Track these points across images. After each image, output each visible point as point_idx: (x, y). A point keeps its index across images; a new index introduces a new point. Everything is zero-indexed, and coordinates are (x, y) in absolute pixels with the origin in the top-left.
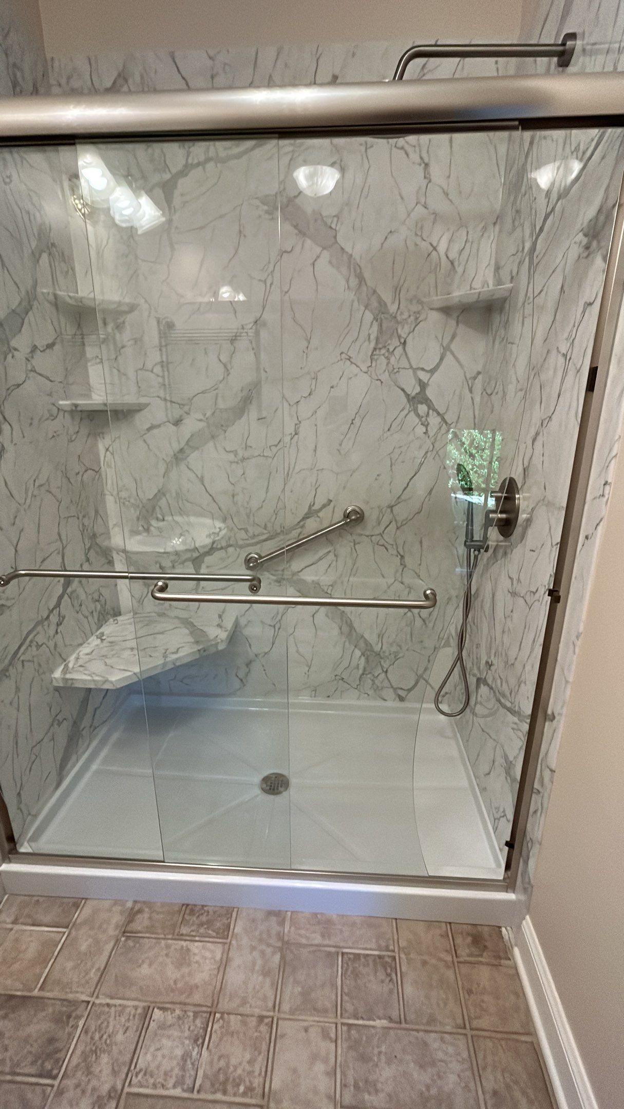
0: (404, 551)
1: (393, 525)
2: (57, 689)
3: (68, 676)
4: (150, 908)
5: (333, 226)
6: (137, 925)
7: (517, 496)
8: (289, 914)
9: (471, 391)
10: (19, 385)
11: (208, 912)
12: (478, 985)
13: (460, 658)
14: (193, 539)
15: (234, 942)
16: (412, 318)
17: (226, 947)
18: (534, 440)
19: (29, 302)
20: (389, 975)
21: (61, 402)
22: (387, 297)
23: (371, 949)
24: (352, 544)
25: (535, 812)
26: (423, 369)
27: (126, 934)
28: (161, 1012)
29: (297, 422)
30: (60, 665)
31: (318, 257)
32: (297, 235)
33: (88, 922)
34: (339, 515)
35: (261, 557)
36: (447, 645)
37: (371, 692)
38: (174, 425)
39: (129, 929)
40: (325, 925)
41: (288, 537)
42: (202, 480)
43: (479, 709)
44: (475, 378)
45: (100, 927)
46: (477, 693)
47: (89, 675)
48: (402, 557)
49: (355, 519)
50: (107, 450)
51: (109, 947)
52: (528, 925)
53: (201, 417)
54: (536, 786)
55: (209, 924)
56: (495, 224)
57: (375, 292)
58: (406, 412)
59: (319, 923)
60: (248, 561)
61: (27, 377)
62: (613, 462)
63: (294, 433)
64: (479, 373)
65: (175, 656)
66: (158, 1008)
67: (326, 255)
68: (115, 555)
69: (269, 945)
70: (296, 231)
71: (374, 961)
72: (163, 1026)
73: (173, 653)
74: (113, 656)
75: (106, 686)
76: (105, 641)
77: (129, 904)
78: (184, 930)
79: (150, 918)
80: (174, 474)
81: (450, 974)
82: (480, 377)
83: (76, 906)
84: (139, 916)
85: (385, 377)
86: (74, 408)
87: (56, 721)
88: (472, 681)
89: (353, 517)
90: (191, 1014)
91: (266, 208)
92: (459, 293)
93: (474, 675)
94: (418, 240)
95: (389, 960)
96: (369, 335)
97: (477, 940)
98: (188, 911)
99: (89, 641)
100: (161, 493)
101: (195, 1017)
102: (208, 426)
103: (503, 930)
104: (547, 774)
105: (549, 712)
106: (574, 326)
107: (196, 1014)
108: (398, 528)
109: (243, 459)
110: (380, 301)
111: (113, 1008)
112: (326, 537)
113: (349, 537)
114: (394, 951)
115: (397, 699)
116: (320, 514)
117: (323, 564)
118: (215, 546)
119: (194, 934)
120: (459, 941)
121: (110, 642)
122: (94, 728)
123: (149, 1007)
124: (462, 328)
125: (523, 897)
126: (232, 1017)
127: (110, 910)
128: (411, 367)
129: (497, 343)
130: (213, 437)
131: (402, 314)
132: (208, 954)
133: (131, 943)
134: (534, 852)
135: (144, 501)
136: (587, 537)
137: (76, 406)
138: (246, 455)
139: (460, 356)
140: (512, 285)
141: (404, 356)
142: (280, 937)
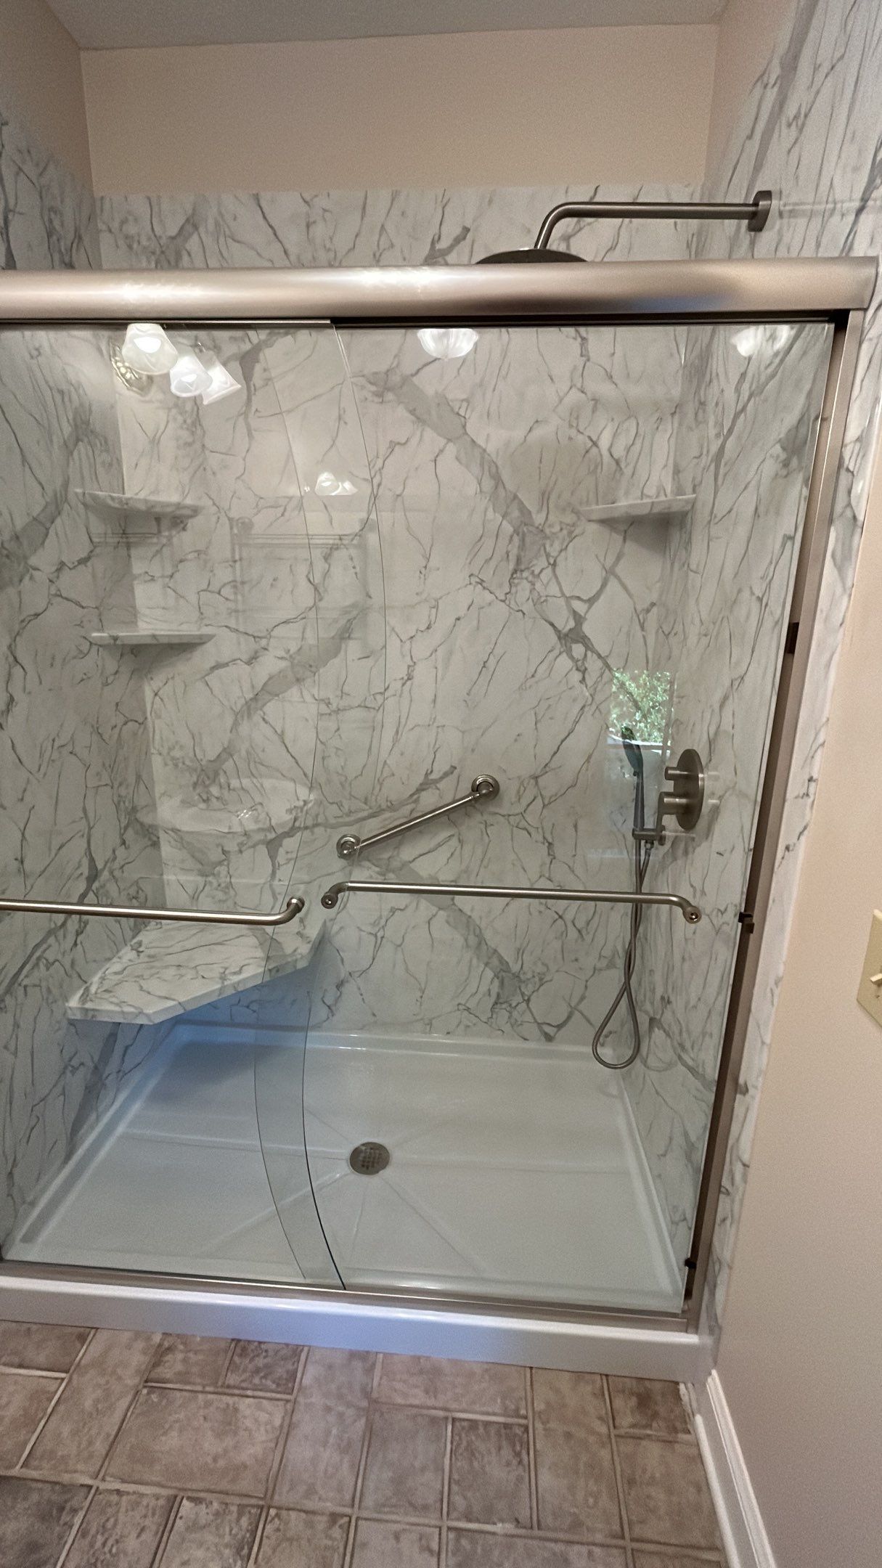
0: (553, 838)
1: (539, 801)
2: (72, 1023)
3: (89, 1005)
4: (185, 1344)
5: (462, 412)
6: (165, 1371)
7: (700, 776)
8: (381, 1356)
9: (642, 628)
10: (37, 615)
11: (266, 1351)
12: (644, 1471)
13: (626, 988)
14: (267, 814)
15: (301, 1400)
16: (565, 532)
17: (289, 1406)
18: (722, 706)
19: (56, 506)
20: (518, 1454)
21: (95, 634)
22: (530, 502)
23: (494, 1414)
24: (483, 826)
25: (724, 1220)
26: (579, 598)
27: (150, 1384)
28: (193, 1504)
29: (412, 664)
30: (79, 988)
31: (441, 451)
32: (413, 422)
33: (99, 1364)
34: (465, 788)
35: (358, 841)
36: (611, 965)
37: (507, 1028)
38: (246, 663)
39: (153, 1375)
40: (429, 1373)
41: (396, 814)
42: (281, 736)
43: (652, 1061)
44: (648, 611)
45: (114, 1372)
46: (650, 1038)
47: (117, 1004)
48: (550, 844)
49: (486, 793)
50: (156, 695)
51: (124, 1403)
52: (714, 1383)
53: (283, 654)
54: (725, 1182)
55: (267, 1371)
56: (673, 414)
57: (515, 497)
58: (556, 652)
59: (421, 1372)
60: (341, 846)
61: (50, 603)
62: (819, 752)
63: (406, 678)
64: (653, 604)
65: (236, 979)
66: (189, 1499)
67: (451, 449)
68: (162, 835)
69: (349, 1405)
70: (413, 418)
71: (499, 1434)
72: (194, 1526)
73: (235, 973)
74: (152, 975)
75: (140, 1021)
76: (142, 955)
77: (157, 1338)
78: (232, 1379)
79: (185, 1361)
80: (244, 728)
81: (605, 1454)
82: (655, 610)
83: (82, 1338)
84: (169, 1357)
85: (527, 607)
86: (112, 642)
87: (68, 1067)
88: (643, 1020)
89: (484, 792)
90: (234, 1509)
91: (373, 388)
92: (627, 502)
93: (646, 1012)
94: (573, 432)
95: (518, 1431)
96: (507, 553)
97: (644, 1401)
98: (238, 1350)
99: (120, 954)
100: (228, 752)
101: (240, 1515)
102: (293, 666)
103: (682, 1387)
104: (738, 1169)
105: (741, 1081)
106: (771, 563)
107: (242, 1508)
108: (544, 806)
109: (338, 711)
110: (522, 508)
111: (124, 1498)
112: (450, 816)
113: (478, 817)
114: (526, 1417)
115: (543, 1038)
116: (441, 785)
117: (443, 853)
118: (297, 824)
119: (244, 1385)
120: (619, 1403)
121: (149, 956)
122: (122, 1074)
123: (176, 1497)
124: (630, 547)
125: (708, 1341)
126: (293, 1514)
127: (129, 1347)
128: (563, 594)
129: (677, 565)
130: (298, 680)
131: (551, 526)
132: (263, 1417)
133: (154, 1397)
134: (722, 1279)
135: (204, 763)
136: (787, 848)
137: (115, 639)
138: (342, 704)
139: (628, 582)
140: (694, 495)
141: (554, 580)
142: (366, 1394)
